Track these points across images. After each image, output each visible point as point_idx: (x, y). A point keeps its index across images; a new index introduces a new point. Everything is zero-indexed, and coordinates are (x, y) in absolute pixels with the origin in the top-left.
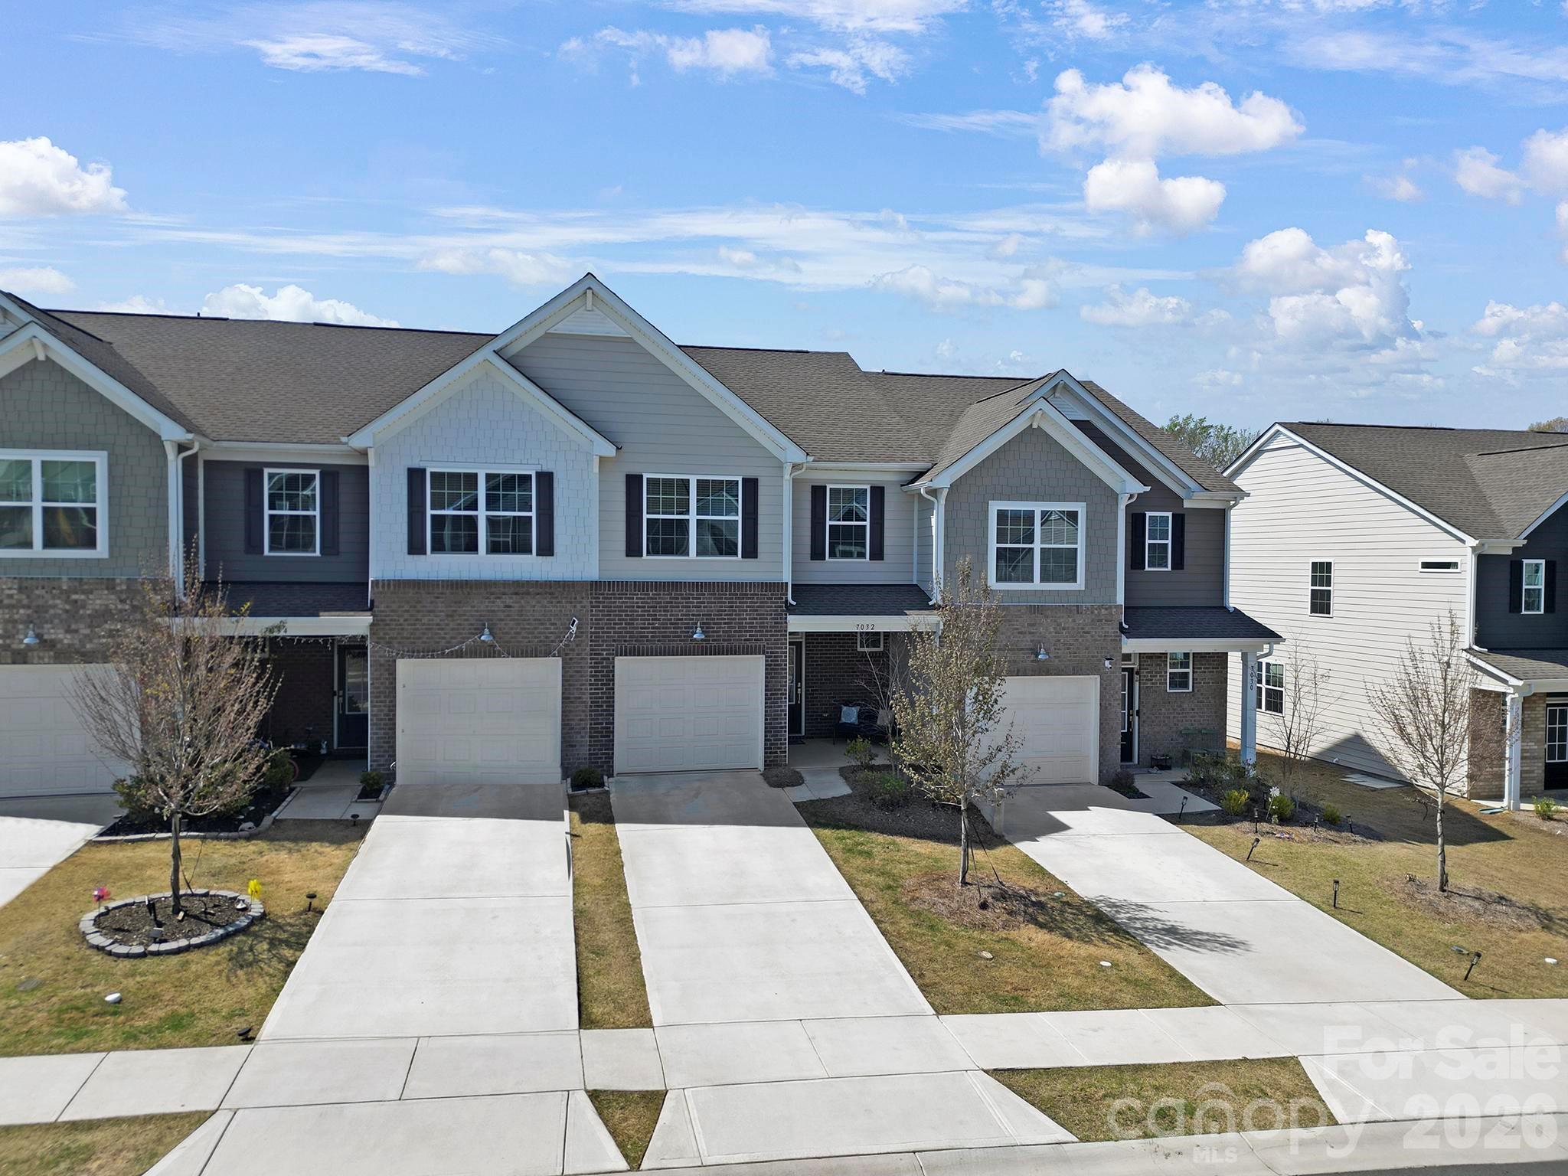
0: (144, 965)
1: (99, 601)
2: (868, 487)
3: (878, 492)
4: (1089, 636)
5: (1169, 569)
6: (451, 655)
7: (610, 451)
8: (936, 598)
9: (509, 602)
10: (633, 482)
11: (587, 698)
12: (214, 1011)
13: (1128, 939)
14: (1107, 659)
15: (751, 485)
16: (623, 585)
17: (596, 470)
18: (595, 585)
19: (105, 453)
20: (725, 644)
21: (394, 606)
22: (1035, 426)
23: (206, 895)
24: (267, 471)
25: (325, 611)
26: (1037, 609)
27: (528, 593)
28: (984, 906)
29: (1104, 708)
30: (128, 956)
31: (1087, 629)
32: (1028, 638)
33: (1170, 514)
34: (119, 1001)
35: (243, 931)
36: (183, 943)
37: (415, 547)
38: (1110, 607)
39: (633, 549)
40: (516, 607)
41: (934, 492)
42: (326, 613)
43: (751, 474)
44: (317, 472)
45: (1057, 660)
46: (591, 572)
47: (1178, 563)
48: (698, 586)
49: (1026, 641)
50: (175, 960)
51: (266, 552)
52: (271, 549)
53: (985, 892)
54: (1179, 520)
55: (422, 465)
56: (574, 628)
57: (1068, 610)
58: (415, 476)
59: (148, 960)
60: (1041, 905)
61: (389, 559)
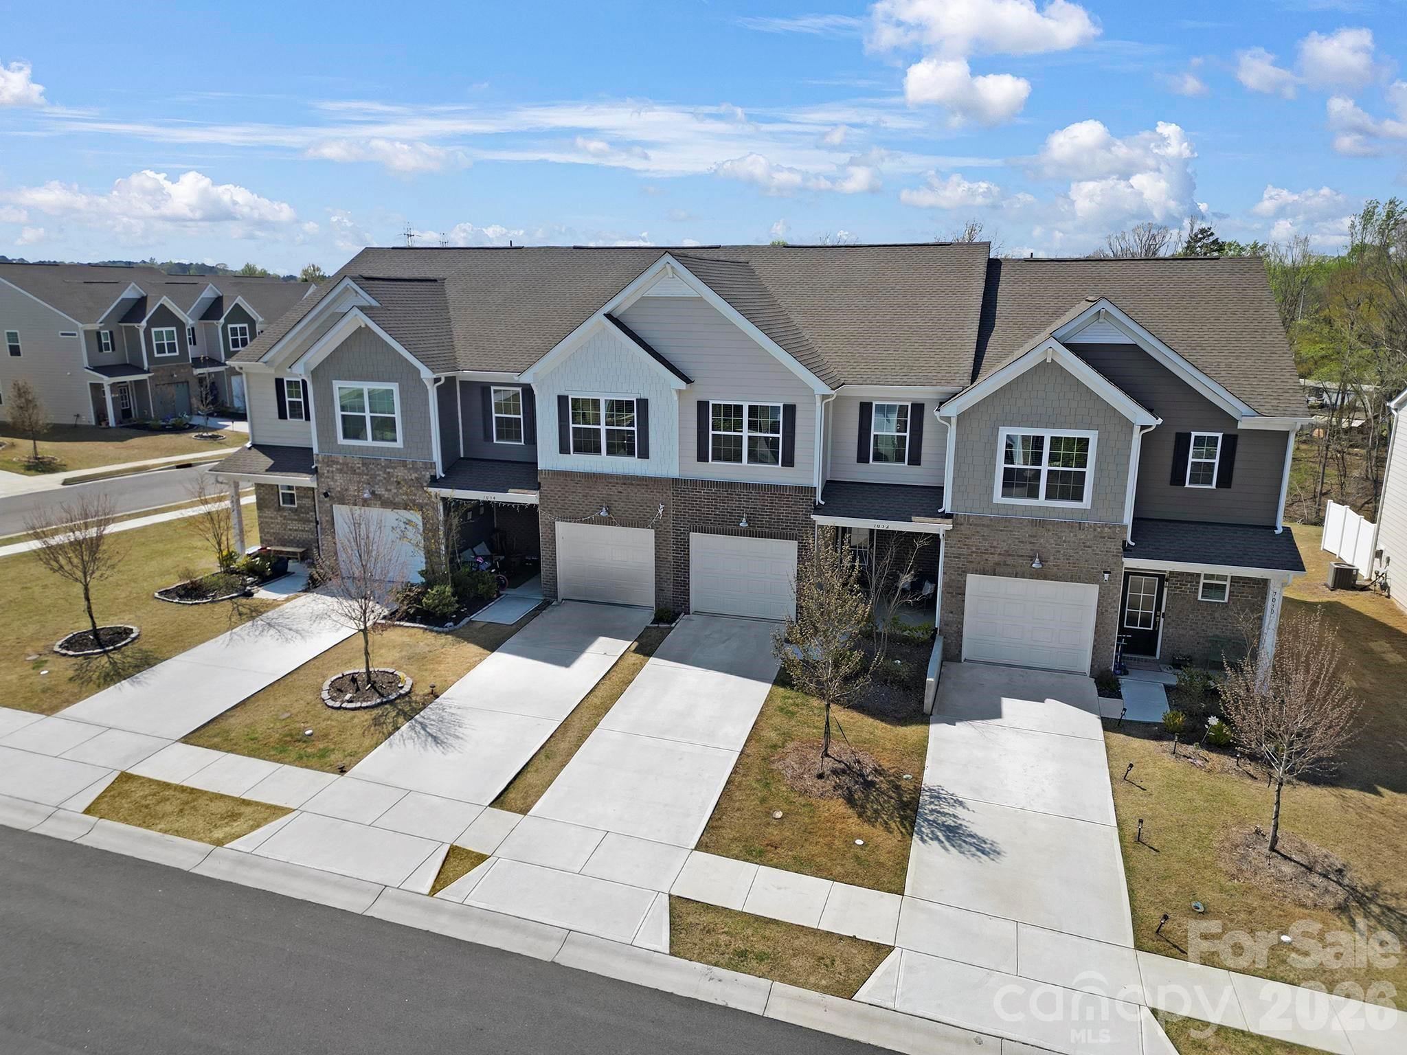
0: (337, 714)
1: (400, 473)
2: (909, 404)
3: (918, 409)
4: (1089, 550)
5: (1214, 486)
6: (586, 522)
7: (682, 385)
8: (947, 506)
9: (620, 489)
10: (702, 406)
11: (670, 558)
14: (1105, 572)
15: (790, 410)
16: (694, 482)
17: (676, 398)
18: (675, 481)
19: (397, 384)
20: (767, 530)
21: (552, 487)
22: (1049, 361)
23: (392, 673)
24: (493, 388)
25: (513, 488)
26: (1039, 523)
27: (632, 484)
28: (820, 776)
29: (1100, 614)
30: (332, 707)
31: (1088, 544)
32: (1029, 547)
33: (1220, 435)
34: (311, 735)
35: (391, 702)
36: (358, 705)
37: (564, 449)
38: (1114, 526)
39: (702, 457)
40: (625, 493)
42: (513, 490)
43: (790, 401)
44: (520, 389)
45: (1055, 568)
46: (673, 471)
47: (1225, 480)
48: (747, 486)
49: (1026, 549)
50: (351, 713)
51: (495, 441)
52: (497, 439)
53: (829, 764)
54: (1231, 442)
55: (565, 393)
56: (660, 512)
57: (1070, 525)
58: (562, 400)
59: (342, 712)
60: (869, 785)
61: (549, 456)
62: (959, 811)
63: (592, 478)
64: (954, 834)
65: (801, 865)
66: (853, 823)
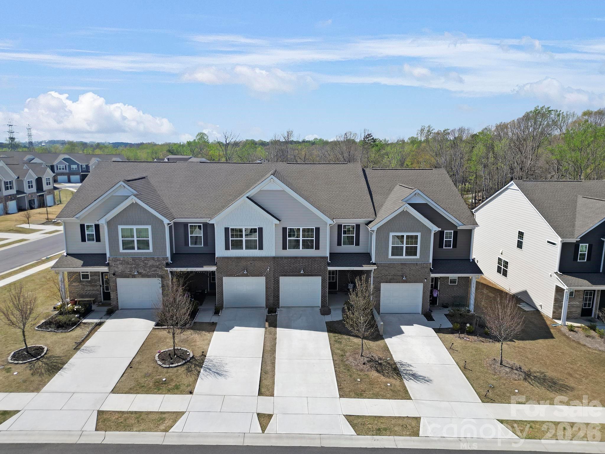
0: (170, 370)
1: (151, 263)
2: (355, 225)
3: (358, 226)
4: (420, 272)
5: (452, 248)
6: (237, 276)
7: (278, 222)
8: (373, 260)
9: (251, 262)
10: (284, 229)
11: (272, 287)
12: (184, 385)
13: (399, 377)
14: (425, 279)
15: (318, 229)
16: (282, 258)
17: (274, 227)
18: (274, 258)
19: (151, 226)
20: (310, 273)
21: (222, 264)
22: (405, 210)
23: (180, 349)
24: (189, 225)
25: (205, 265)
26: (404, 264)
27: (256, 260)
28: (364, 364)
29: (424, 293)
30: (166, 367)
31: (419, 270)
32: (401, 272)
33: (453, 231)
34: (165, 380)
35: (189, 361)
36: (177, 365)
37: (227, 248)
38: (427, 263)
39: (284, 248)
40: (253, 264)
41: (373, 231)
42: (205, 266)
43: (318, 226)
44: (202, 225)
45: (409, 279)
46: (273, 254)
47: (455, 246)
48: (302, 258)
49: (400, 273)
50: (176, 369)
51: (190, 246)
52: (191, 245)
53: (366, 359)
54: (456, 233)
55: (228, 227)
56: (268, 270)
57: (414, 264)
58: (227, 229)
59: (170, 369)
60: (381, 364)
61: (220, 251)
62: (411, 368)
63: (239, 259)
64: (415, 377)
65: (376, 396)
66: (383, 379)
